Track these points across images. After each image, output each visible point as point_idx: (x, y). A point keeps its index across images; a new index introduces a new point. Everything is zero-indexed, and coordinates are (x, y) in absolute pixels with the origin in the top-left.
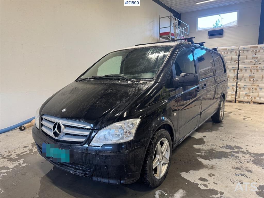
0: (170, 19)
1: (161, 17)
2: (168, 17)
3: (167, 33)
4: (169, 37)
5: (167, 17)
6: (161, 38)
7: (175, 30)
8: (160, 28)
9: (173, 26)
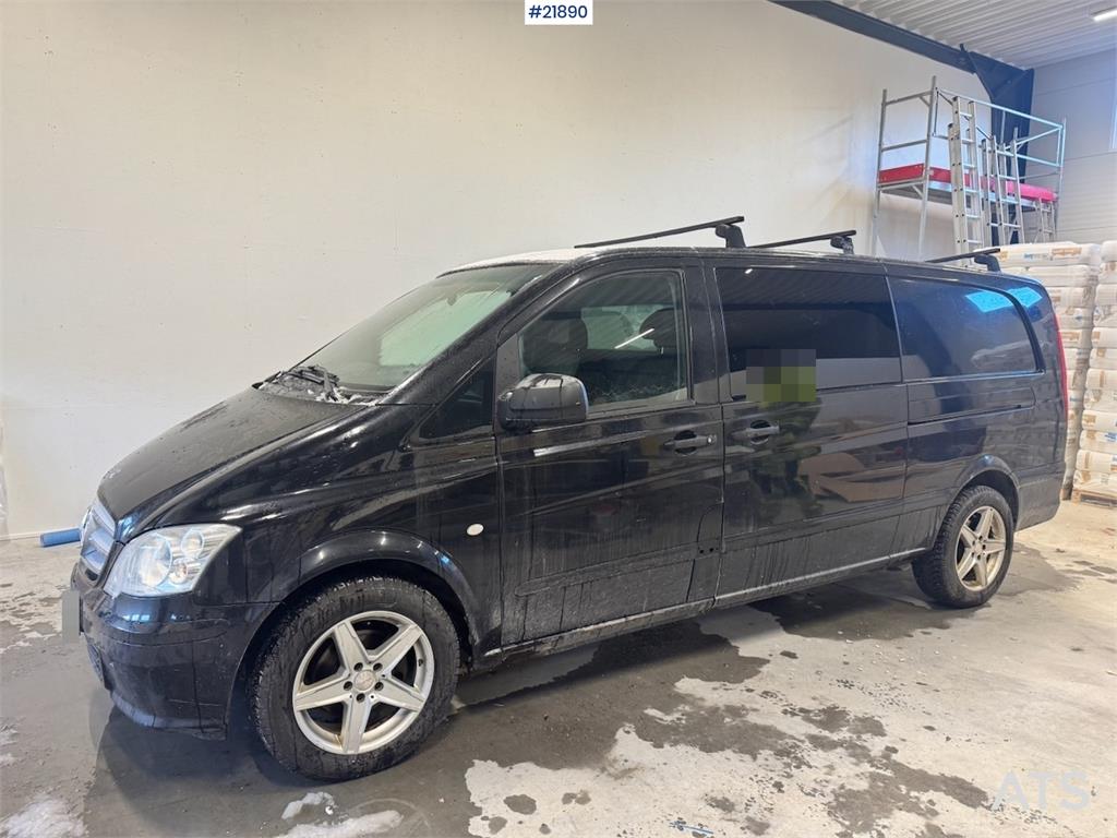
0: (930, 106)
1: (888, 100)
2: (921, 96)
3: (914, 171)
4: (917, 186)
5: (918, 99)
6: (884, 192)
7: (955, 153)
8: (881, 151)
9: (946, 135)
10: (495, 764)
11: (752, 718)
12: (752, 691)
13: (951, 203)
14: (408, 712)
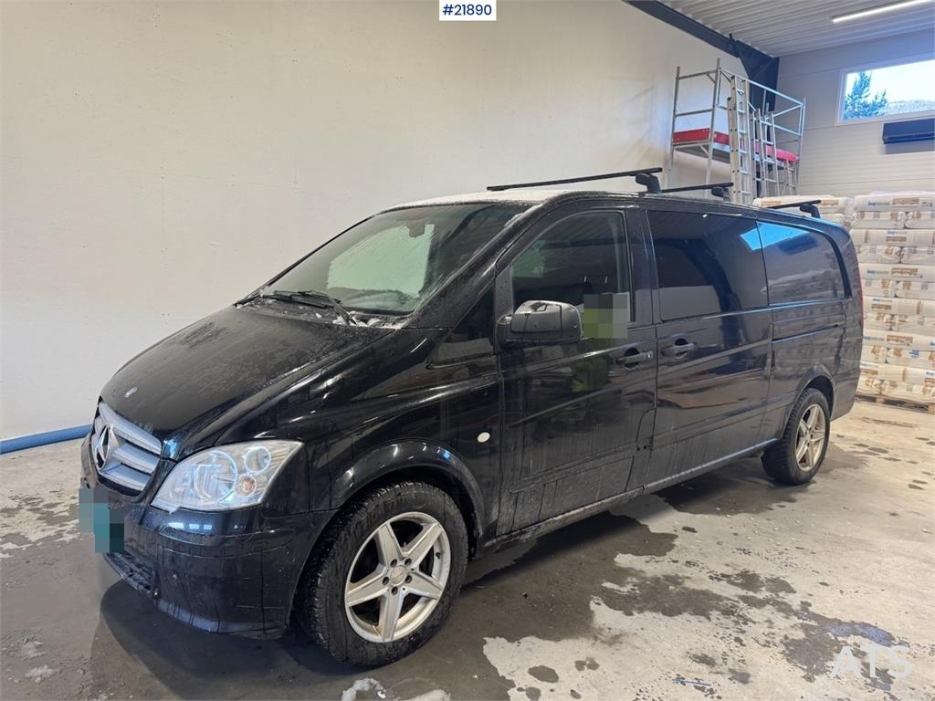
0: (715, 82)
1: (681, 75)
2: (708, 73)
3: (701, 134)
4: (704, 146)
5: (705, 76)
6: (677, 150)
7: (732, 120)
8: (675, 116)
9: (726, 106)
10: (503, 640)
11: (688, 584)
12: (676, 562)
13: (729, 162)
14: (429, 599)
